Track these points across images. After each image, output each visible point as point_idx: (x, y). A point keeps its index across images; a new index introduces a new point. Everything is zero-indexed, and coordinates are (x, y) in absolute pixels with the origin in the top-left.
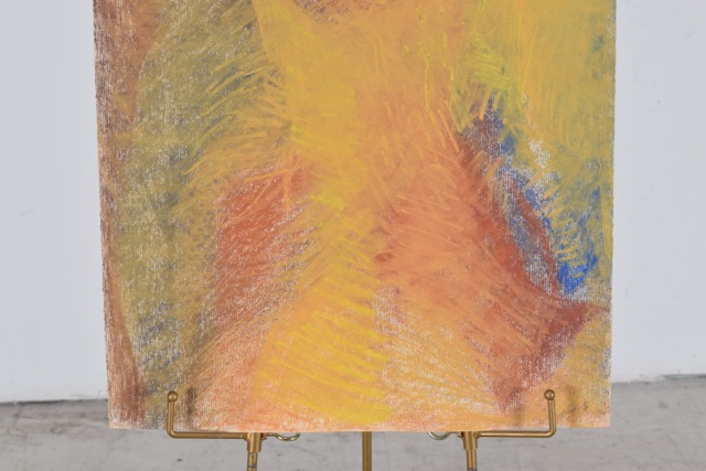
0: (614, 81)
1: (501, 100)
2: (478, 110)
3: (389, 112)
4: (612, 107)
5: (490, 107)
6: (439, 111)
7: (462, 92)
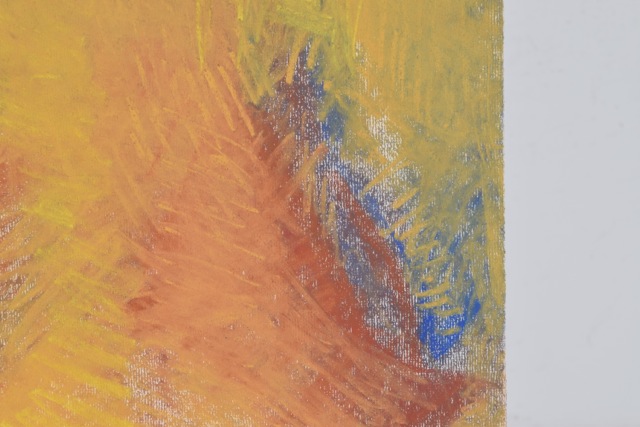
0: (501, 21)
1: (321, 52)
2: (284, 68)
3: (142, 71)
4: (498, 64)
5: (303, 62)
6: (221, 69)
7: (257, 39)
